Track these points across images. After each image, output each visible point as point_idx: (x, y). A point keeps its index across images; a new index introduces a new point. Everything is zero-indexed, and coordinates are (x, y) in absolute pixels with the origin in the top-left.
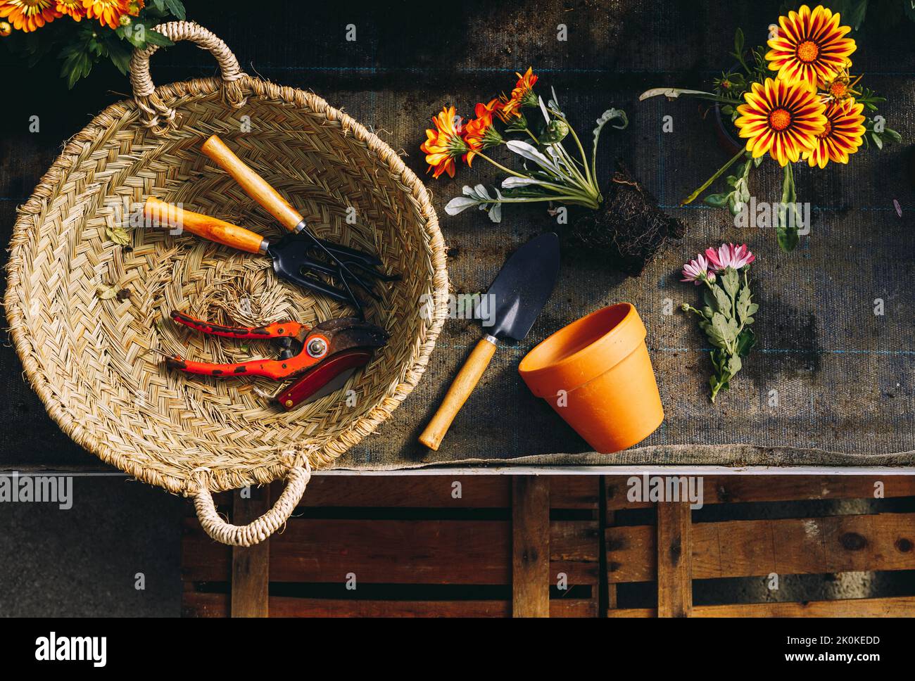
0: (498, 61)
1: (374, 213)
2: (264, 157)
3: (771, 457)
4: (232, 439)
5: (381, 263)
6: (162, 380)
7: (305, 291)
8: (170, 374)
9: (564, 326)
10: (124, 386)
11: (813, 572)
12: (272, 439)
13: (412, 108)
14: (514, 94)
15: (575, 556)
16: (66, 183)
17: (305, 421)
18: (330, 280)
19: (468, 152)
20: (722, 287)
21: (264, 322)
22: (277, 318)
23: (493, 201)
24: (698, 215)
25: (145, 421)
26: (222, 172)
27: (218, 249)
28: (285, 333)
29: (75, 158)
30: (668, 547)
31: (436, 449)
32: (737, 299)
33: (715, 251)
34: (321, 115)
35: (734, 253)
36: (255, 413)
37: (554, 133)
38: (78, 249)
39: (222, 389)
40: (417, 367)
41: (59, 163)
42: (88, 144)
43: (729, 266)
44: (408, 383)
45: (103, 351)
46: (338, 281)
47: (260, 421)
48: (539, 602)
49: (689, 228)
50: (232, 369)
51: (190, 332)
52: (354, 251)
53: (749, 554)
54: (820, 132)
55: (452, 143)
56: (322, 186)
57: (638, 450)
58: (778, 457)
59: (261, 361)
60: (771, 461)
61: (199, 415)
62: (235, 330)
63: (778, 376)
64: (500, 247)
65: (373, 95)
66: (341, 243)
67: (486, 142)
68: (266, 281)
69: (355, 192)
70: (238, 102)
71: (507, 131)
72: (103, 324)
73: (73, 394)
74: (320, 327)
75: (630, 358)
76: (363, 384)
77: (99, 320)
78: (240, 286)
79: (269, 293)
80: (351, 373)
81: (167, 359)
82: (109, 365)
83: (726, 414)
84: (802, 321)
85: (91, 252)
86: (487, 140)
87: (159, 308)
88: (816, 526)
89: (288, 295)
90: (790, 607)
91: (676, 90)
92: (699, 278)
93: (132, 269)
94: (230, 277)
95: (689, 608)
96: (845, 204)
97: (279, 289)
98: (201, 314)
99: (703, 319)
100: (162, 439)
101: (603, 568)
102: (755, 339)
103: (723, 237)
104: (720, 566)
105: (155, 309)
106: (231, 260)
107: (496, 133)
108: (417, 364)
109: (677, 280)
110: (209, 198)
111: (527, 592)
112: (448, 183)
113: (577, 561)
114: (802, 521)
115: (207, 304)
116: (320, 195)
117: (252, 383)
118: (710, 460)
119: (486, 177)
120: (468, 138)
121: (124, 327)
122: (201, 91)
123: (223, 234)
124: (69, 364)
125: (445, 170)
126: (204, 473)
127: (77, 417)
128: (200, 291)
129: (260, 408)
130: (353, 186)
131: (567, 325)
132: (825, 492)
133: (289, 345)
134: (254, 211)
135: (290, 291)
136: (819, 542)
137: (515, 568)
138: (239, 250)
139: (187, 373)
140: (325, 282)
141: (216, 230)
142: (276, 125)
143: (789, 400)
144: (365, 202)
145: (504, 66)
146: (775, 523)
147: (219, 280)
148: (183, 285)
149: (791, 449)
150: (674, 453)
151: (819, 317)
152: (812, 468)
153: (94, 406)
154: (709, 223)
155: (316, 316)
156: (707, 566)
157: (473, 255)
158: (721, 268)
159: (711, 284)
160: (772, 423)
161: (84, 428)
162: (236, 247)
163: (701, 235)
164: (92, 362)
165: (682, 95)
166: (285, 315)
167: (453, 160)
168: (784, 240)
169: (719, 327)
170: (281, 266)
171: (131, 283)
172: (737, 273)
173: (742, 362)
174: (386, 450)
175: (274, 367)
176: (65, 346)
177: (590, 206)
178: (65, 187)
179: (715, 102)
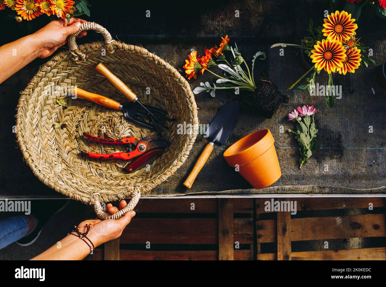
0: (213, 33)
1: (165, 94)
2: (120, 71)
3: (324, 190)
4: (108, 184)
5: (168, 114)
6: (79, 161)
7: (137, 125)
8: (82, 158)
9: (241, 139)
10: (64, 163)
11: (340, 238)
12: (124, 184)
13: (179, 51)
14: (220, 45)
15: (244, 232)
16: (40, 82)
17: (137, 177)
18: (147, 121)
19: (202, 69)
20: (304, 123)
21: (121, 137)
22: (126, 136)
23: (212, 88)
24: (294, 94)
25: (73, 177)
26: (103, 77)
27: (102, 107)
28: (129, 142)
29: (44, 73)
30: (281, 228)
31: (190, 188)
32: (310, 128)
33: (301, 108)
34: (146, 56)
35: (309, 109)
36: (117, 174)
37: (238, 61)
38: (45, 108)
39: (103, 164)
40: (185, 155)
41: (38, 74)
42: (50, 67)
43: (306, 114)
44: (181, 161)
45: (55, 149)
46: (150, 121)
47: (119, 177)
48: (229, 251)
49: (291, 99)
50: (108, 156)
51: (91, 141)
52: (157, 109)
53: (314, 231)
54: (344, 61)
55: (196, 65)
56: (144, 83)
57: (271, 188)
58: (327, 190)
59: (119, 153)
60: (324, 192)
61: (94, 175)
62: (109, 140)
63: (326, 158)
64: (215, 107)
65: (164, 46)
66: (151, 106)
67: (209, 65)
68: (121, 121)
69: (158, 85)
70: (112, 51)
71: (217, 60)
72: (55, 138)
73: (43, 166)
74: (143, 139)
75: (268, 151)
76: (160, 162)
77: (54, 136)
78: (110, 123)
79: (122, 126)
80: (155, 158)
81: (82, 152)
82: (58, 154)
83: (306, 173)
84: (336, 136)
85: (50, 109)
86: (210, 64)
87: (78, 131)
88: (340, 220)
89: (130, 126)
90: (331, 252)
91: (285, 44)
92: (295, 119)
93: (67, 116)
94: (107, 119)
95: (290, 253)
96: (352, 89)
97: (126, 124)
98: (95, 134)
99: (296, 136)
100: (80, 184)
101: (255, 237)
102: (317, 143)
103: (304, 103)
104: (302, 236)
105: (76, 132)
106: (107, 112)
107: (213, 61)
108: (185, 154)
109: (286, 120)
110: (98, 87)
111: (224, 247)
112: (194, 81)
113: (245, 234)
114: (335, 217)
115: (97, 130)
116: (143, 86)
117: (116, 162)
118: (300, 192)
119: (209, 79)
120: (202, 63)
121: (64, 139)
122: (96, 47)
123: (104, 102)
124: (42, 154)
125: (193, 77)
126: (97, 195)
127: (46, 175)
128: (95, 125)
129: (119, 172)
130: (157, 83)
131: (242, 138)
132: (344, 206)
133: (131, 146)
134: (117, 93)
135: (131, 125)
136: (342, 226)
137: (220, 237)
138: (110, 108)
139: (89, 158)
140: (145, 121)
141: (101, 100)
142: (126, 59)
143: (331, 167)
144: (162, 90)
145: (216, 34)
146: (324, 218)
147: (102, 120)
148: (88, 122)
149: (332, 187)
150: (285, 189)
151: (342, 134)
152: (340, 195)
153: (52, 171)
154: (298, 97)
155: (141, 135)
156: (297, 236)
157: (204, 110)
158: (303, 115)
159: (299, 121)
160: (324, 177)
161: (48, 179)
162: (109, 107)
163: (296, 102)
164: (51, 153)
165: (288, 46)
166: (129, 135)
167: (196, 72)
168: (328, 104)
169: (303, 139)
170: (127, 115)
171: (67, 121)
172: (310, 117)
173: (312, 152)
174: (170, 188)
175: (124, 155)
176: (40, 147)
177: (252, 90)
178: (40, 83)
179: (301, 49)
